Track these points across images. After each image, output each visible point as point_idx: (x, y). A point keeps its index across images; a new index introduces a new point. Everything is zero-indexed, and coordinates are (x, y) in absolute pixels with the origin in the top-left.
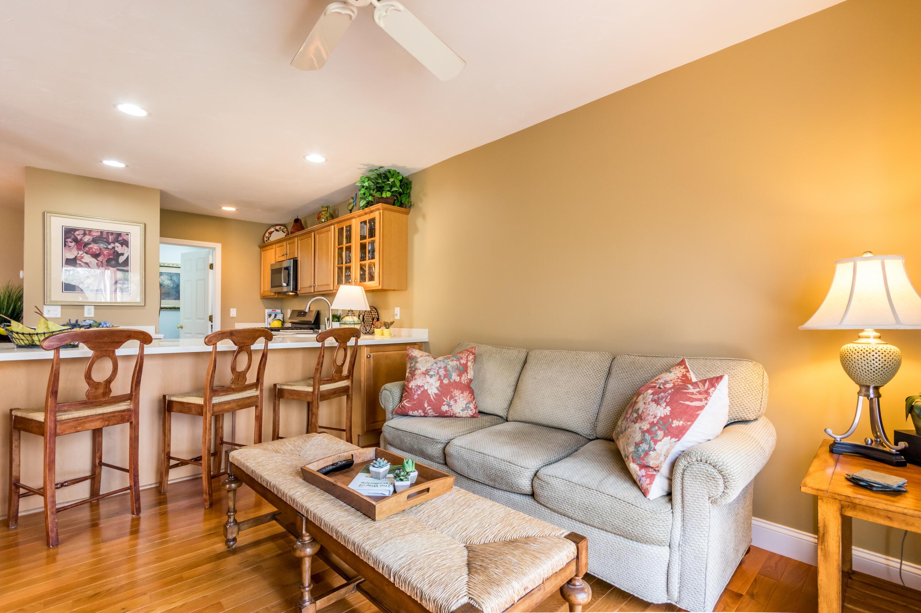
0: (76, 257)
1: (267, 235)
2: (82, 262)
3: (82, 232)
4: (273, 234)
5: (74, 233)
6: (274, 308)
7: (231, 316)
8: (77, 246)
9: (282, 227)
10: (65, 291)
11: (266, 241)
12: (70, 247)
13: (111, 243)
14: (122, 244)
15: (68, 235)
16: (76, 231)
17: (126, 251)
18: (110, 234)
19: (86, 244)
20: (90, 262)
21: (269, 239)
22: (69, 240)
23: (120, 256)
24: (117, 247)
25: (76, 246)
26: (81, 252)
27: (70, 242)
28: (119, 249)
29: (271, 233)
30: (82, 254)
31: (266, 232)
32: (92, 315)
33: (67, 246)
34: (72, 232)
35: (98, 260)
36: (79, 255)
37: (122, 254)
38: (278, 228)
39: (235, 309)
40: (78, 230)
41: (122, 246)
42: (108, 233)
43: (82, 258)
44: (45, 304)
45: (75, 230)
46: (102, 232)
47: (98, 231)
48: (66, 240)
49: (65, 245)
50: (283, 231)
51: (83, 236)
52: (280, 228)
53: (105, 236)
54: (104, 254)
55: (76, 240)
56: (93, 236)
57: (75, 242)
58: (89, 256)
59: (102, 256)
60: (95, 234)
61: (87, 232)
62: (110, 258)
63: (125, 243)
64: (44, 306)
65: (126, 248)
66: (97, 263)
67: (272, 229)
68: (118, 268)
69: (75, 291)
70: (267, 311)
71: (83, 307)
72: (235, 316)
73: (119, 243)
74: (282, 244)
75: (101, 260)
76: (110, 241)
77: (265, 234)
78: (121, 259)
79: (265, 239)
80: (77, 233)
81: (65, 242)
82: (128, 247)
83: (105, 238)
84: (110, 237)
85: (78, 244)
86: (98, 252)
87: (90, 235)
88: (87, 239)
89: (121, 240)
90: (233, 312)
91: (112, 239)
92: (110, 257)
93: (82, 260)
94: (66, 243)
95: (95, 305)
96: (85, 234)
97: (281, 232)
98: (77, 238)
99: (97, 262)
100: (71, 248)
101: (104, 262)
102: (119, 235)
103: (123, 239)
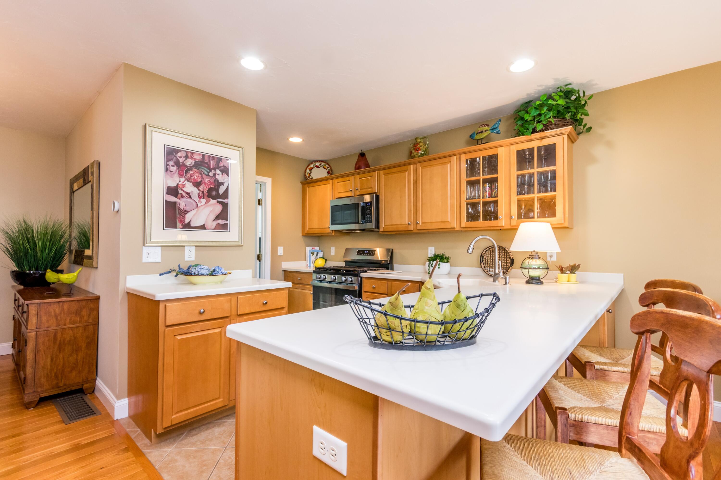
0: (178, 184)
1: (308, 171)
2: (184, 191)
3: (184, 154)
4: (313, 170)
5: (176, 154)
6: (314, 247)
7: (279, 254)
8: (179, 171)
9: (323, 164)
10: (165, 228)
11: (308, 177)
12: (171, 171)
13: (212, 169)
14: (222, 172)
15: (170, 157)
16: (178, 153)
17: (226, 180)
18: (211, 158)
19: (189, 169)
20: (192, 191)
21: (310, 175)
22: (171, 163)
23: (221, 185)
24: (218, 174)
25: (177, 171)
26: (182, 180)
27: (172, 166)
28: (220, 178)
29: (311, 169)
30: (184, 182)
31: (307, 168)
32: (193, 258)
33: (168, 171)
34: (174, 154)
35: (199, 190)
36: (180, 183)
37: (223, 184)
38: (318, 164)
39: (282, 247)
40: (180, 151)
41: (222, 174)
42: (209, 157)
43: (184, 186)
44: (144, 246)
45: (177, 151)
46: (203, 156)
47: (200, 154)
48: (168, 163)
49: (167, 170)
50: (324, 168)
51: (184, 159)
52: (321, 164)
53: (207, 161)
54: (205, 183)
55: (177, 163)
56: (195, 159)
57: (177, 166)
58: (191, 184)
59: (203, 185)
60: (198, 157)
61: (189, 155)
62: (211, 188)
63: (225, 171)
64: (144, 247)
65: (226, 176)
66: (198, 194)
67: (312, 166)
68: (219, 200)
69: (176, 228)
70: (309, 249)
71: (183, 247)
72: (282, 254)
73: (220, 170)
74: (347, 178)
75: (202, 190)
76: (211, 167)
77: (306, 170)
78: (222, 190)
79: (307, 175)
80: (179, 154)
81: (167, 165)
82: (228, 175)
83: (207, 163)
84: (212, 162)
85: (180, 169)
86: (199, 180)
87: (192, 158)
88: (189, 162)
89: (221, 167)
90: (280, 251)
91: (213, 165)
92: (212, 186)
93: (184, 189)
94: (168, 167)
95: (196, 246)
96: (187, 157)
97: (322, 168)
98: (179, 161)
99: (198, 192)
100: (173, 173)
101: (205, 192)
102: (220, 160)
103: (224, 166)
